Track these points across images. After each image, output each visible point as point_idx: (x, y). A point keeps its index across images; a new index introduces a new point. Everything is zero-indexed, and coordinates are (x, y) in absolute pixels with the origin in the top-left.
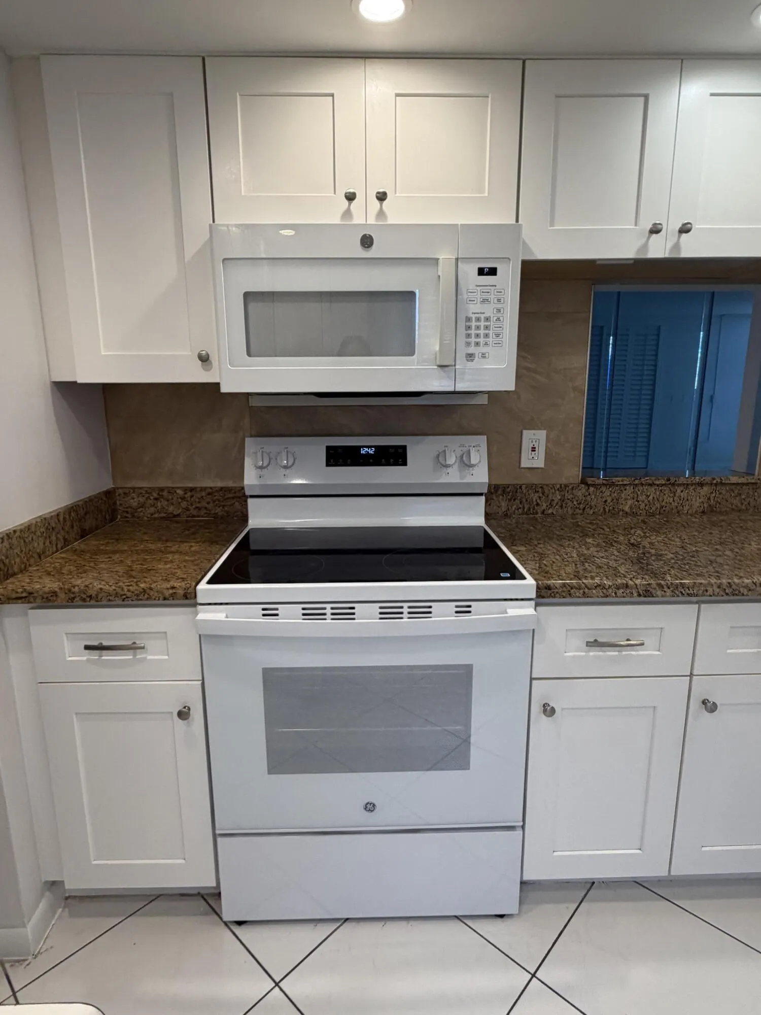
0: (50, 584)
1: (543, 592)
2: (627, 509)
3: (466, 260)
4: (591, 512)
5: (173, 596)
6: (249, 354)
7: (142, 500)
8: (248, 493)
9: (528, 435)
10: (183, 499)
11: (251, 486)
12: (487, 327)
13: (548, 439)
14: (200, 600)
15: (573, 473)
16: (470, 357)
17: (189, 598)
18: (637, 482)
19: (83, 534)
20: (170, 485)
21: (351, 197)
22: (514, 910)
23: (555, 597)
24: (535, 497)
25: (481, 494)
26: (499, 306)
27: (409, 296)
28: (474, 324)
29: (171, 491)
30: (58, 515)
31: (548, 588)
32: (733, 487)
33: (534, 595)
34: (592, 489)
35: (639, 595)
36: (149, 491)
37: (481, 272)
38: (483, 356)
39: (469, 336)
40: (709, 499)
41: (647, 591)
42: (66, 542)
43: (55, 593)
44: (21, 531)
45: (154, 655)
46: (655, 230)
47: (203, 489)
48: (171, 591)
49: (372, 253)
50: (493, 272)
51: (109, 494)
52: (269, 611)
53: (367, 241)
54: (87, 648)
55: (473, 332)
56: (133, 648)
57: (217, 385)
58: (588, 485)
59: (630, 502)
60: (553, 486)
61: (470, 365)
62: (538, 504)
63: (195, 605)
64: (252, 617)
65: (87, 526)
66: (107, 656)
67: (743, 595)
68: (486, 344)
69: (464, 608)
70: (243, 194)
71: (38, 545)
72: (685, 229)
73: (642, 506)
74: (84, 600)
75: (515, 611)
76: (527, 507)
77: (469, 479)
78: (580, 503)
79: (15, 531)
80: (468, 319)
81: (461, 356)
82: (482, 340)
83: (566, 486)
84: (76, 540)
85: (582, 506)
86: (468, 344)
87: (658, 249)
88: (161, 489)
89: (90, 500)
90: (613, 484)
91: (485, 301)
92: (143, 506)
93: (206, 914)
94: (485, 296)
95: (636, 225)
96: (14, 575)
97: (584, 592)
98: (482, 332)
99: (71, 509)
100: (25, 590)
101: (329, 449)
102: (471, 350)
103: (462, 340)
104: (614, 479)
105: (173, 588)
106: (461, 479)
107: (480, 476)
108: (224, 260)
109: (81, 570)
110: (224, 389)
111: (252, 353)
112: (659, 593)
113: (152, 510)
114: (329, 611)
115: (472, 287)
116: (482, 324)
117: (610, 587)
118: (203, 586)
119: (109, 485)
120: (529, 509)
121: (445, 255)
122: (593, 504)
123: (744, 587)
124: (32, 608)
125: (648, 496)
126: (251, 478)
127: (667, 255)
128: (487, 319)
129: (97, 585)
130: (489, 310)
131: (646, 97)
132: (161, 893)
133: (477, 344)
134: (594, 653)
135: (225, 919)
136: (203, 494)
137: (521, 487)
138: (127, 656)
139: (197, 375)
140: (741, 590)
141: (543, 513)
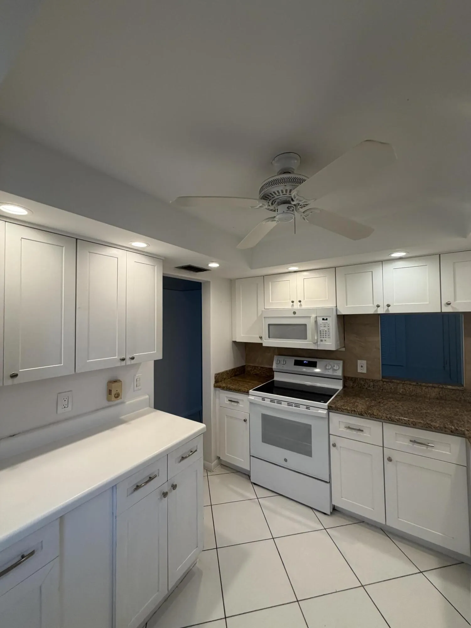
0: (224, 385)
1: (330, 408)
2: (401, 392)
3: (319, 316)
4: (386, 391)
5: (245, 392)
6: (269, 337)
7: (251, 369)
8: (274, 370)
9: (359, 362)
10: (260, 370)
11: (275, 369)
12: (326, 333)
13: (367, 363)
14: (250, 394)
15: (378, 376)
16: (322, 341)
17: (247, 393)
18: (403, 382)
19: (235, 376)
20: (257, 365)
21: (293, 302)
23: (333, 410)
24: (363, 383)
25: (341, 379)
26: (328, 328)
27: (305, 325)
28: (322, 332)
29: (257, 367)
30: (230, 371)
31: (331, 407)
32: (451, 390)
33: (327, 408)
34: (385, 383)
35: (359, 415)
36: (253, 367)
37: (323, 319)
38: (325, 340)
39: (321, 335)
40: (439, 393)
41: (361, 414)
42: (231, 377)
43: (224, 387)
44: (222, 373)
45: (241, 405)
46: (378, 306)
47: (265, 368)
48: (244, 391)
49: (296, 315)
50: (327, 319)
51: (243, 367)
52: (263, 399)
53: (294, 313)
54: (229, 400)
55: (322, 334)
56: (237, 402)
57: (262, 344)
58: (384, 382)
59: (402, 390)
60: (369, 380)
61: (321, 343)
62: (364, 385)
63: (249, 395)
64: (259, 400)
65: (236, 374)
66: (233, 403)
67: (395, 422)
68: (326, 337)
69: (308, 407)
70: (270, 302)
71: (225, 377)
72: (388, 306)
73: (408, 392)
74: (229, 389)
75: (321, 411)
76: (360, 386)
77: (335, 374)
78: (381, 387)
79: (220, 373)
80: (321, 331)
81: (319, 340)
82: (324, 336)
83: (375, 380)
84: (233, 377)
85: (382, 388)
86: (321, 337)
87: (381, 311)
88: (255, 367)
89: (238, 368)
90: (393, 382)
91: (325, 327)
92: (251, 370)
94: (325, 325)
95: (373, 304)
96: (219, 382)
97: (342, 410)
98: (324, 334)
99: (233, 369)
100: (220, 385)
101: (295, 361)
102: (322, 339)
103: (319, 336)
104: (393, 380)
105: (245, 390)
106: (333, 373)
107: (339, 373)
108: (264, 317)
109: (231, 383)
110: (264, 345)
111: (270, 337)
112: (365, 415)
113: (253, 372)
114: (276, 402)
115: (321, 323)
116: (324, 332)
117: (349, 410)
118: (251, 391)
119: (245, 364)
120: (361, 387)
121: (313, 316)
122: (386, 388)
123: (395, 419)
124: (221, 390)
125: (410, 389)
126: (274, 367)
127: (384, 313)
128: (326, 331)
129: (232, 387)
130: (326, 329)
131: (372, 272)
132: (240, 471)
133: (323, 337)
134: (348, 431)
135: (251, 481)
136: (265, 369)
137: (357, 379)
138: (235, 404)
139: (259, 341)
140: (395, 420)
141: (366, 389)
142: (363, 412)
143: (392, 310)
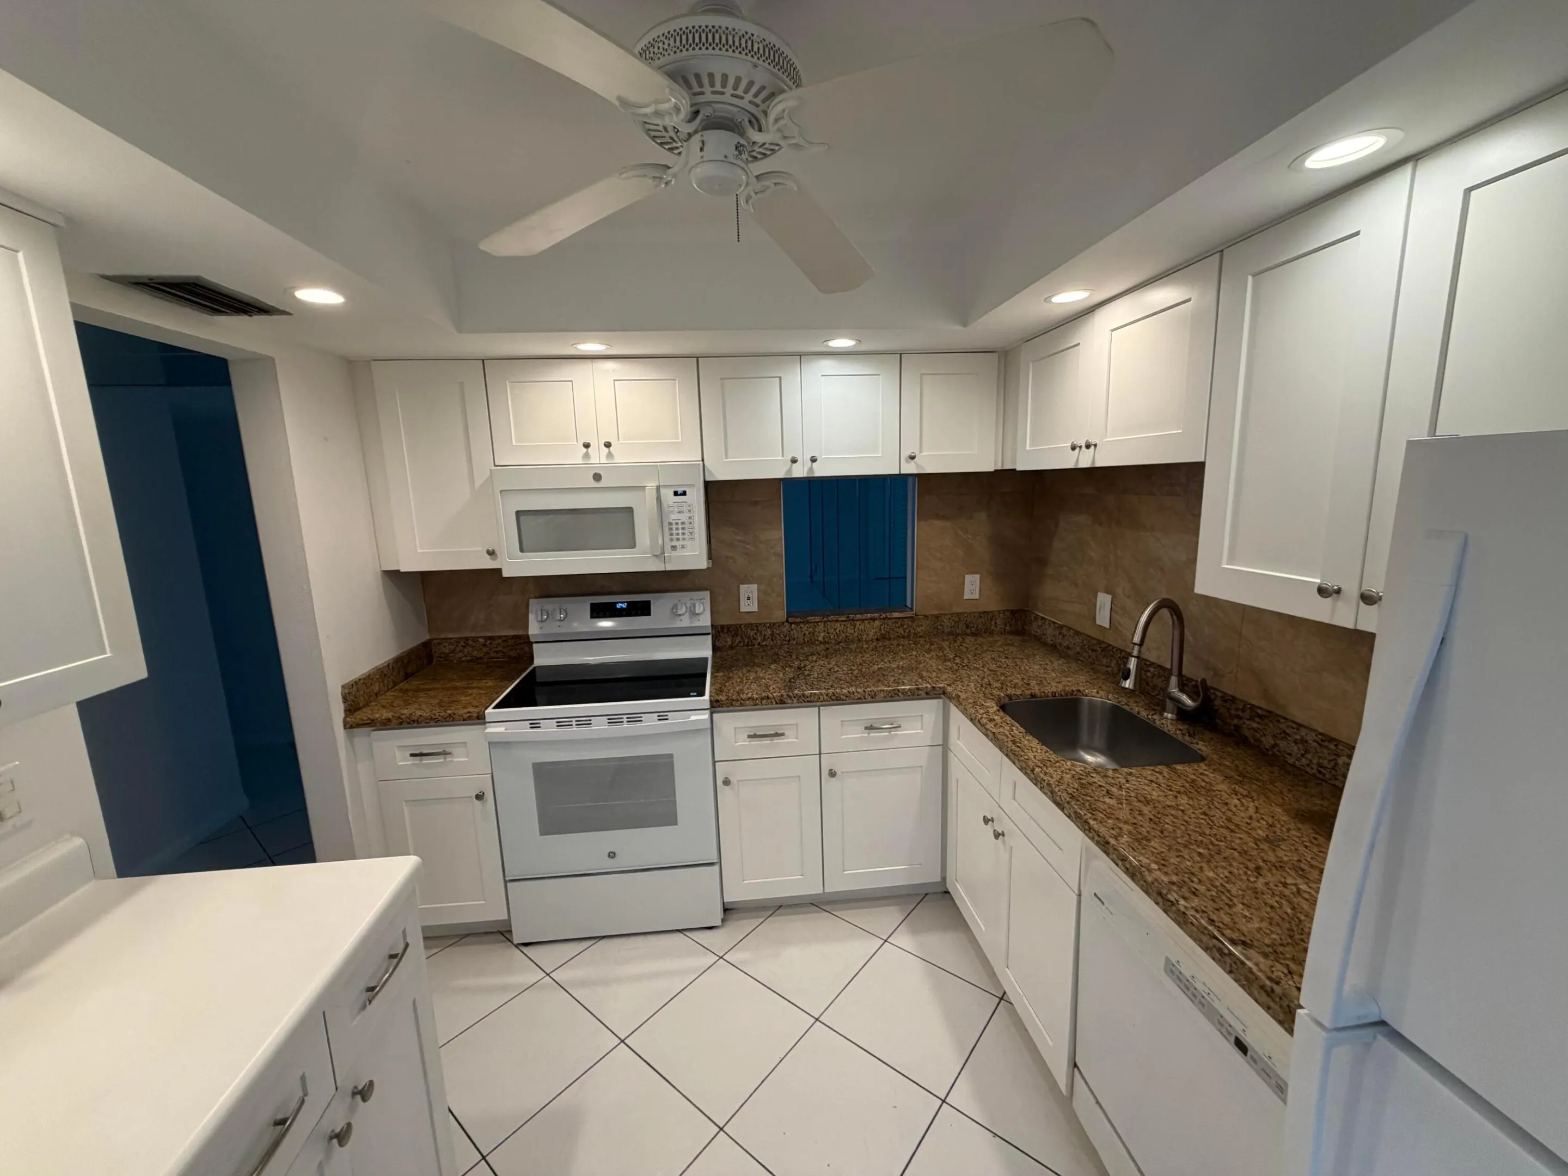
0: (386, 714)
1: (715, 704)
2: (820, 639)
3: (665, 486)
4: (795, 643)
5: (470, 718)
6: (522, 550)
7: (453, 647)
8: (532, 640)
9: (743, 588)
10: (484, 645)
11: (533, 635)
12: (683, 529)
13: (759, 590)
14: (487, 719)
15: (780, 615)
16: (674, 548)
17: (480, 719)
18: (825, 619)
19: (407, 677)
20: (473, 635)
21: (587, 446)
22: (719, 923)
23: (722, 707)
24: (752, 633)
25: (709, 634)
26: (690, 515)
27: (630, 510)
28: (674, 527)
29: (475, 639)
30: (388, 665)
31: (717, 701)
32: (897, 620)
33: (708, 706)
34: (793, 626)
35: (777, 703)
36: (458, 640)
37: (676, 494)
38: (683, 547)
39: (671, 534)
40: (880, 629)
41: (781, 700)
42: (395, 684)
43: (389, 720)
44: (364, 679)
45: (459, 758)
46: (794, 461)
47: (500, 637)
48: (468, 715)
49: (602, 484)
50: (684, 493)
51: (426, 645)
52: (534, 725)
53: (597, 477)
54: (412, 755)
55: (674, 532)
56: (445, 753)
57: (499, 571)
58: (791, 624)
59: (822, 634)
60: (765, 624)
61: (674, 553)
62: (754, 639)
63: (485, 723)
64: (522, 730)
65: (409, 670)
66: (426, 761)
67: (843, 700)
68: (684, 539)
69: (662, 716)
70: (514, 444)
71: (376, 688)
72: (814, 460)
73: (832, 637)
74: (409, 723)
75: (694, 717)
76: (746, 641)
77: (697, 624)
78: (786, 636)
79: (360, 680)
80: (670, 524)
81: (668, 548)
82: (680, 537)
83: (774, 624)
84: (402, 682)
85: (787, 639)
86: (672, 540)
87: (799, 472)
88: (467, 639)
89: (411, 652)
90: (808, 622)
91: (680, 512)
92: (453, 652)
93: (503, 942)
94: (681, 509)
95: (783, 457)
96: (360, 709)
97: (741, 703)
98: (680, 531)
99: (398, 660)
100: (369, 719)
101: (592, 605)
102: (674, 543)
103: (667, 537)
104: (809, 618)
105: (469, 712)
106: (691, 623)
107: (705, 621)
108: (501, 491)
109: (407, 704)
110: (506, 574)
111: (525, 547)
112: (789, 701)
113: (461, 654)
114: (574, 723)
115: (671, 503)
116: (680, 526)
117: (757, 699)
118: (490, 710)
119: (426, 637)
120: (748, 643)
121: (651, 485)
122: (796, 637)
123: (842, 695)
124: (374, 730)
125: (835, 629)
126: (534, 629)
127: (805, 475)
128: (683, 523)
129: (418, 713)
130: (684, 517)
131: (780, 378)
132: (468, 933)
133: (678, 539)
134: (756, 742)
135: (516, 942)
136: (500, 641)
137: (740, 627)
138: (440, 760)
139: (488, 564)
140: (841, 697)
141: (759, 644)
142: (785, 696)
143: (821, 470)
